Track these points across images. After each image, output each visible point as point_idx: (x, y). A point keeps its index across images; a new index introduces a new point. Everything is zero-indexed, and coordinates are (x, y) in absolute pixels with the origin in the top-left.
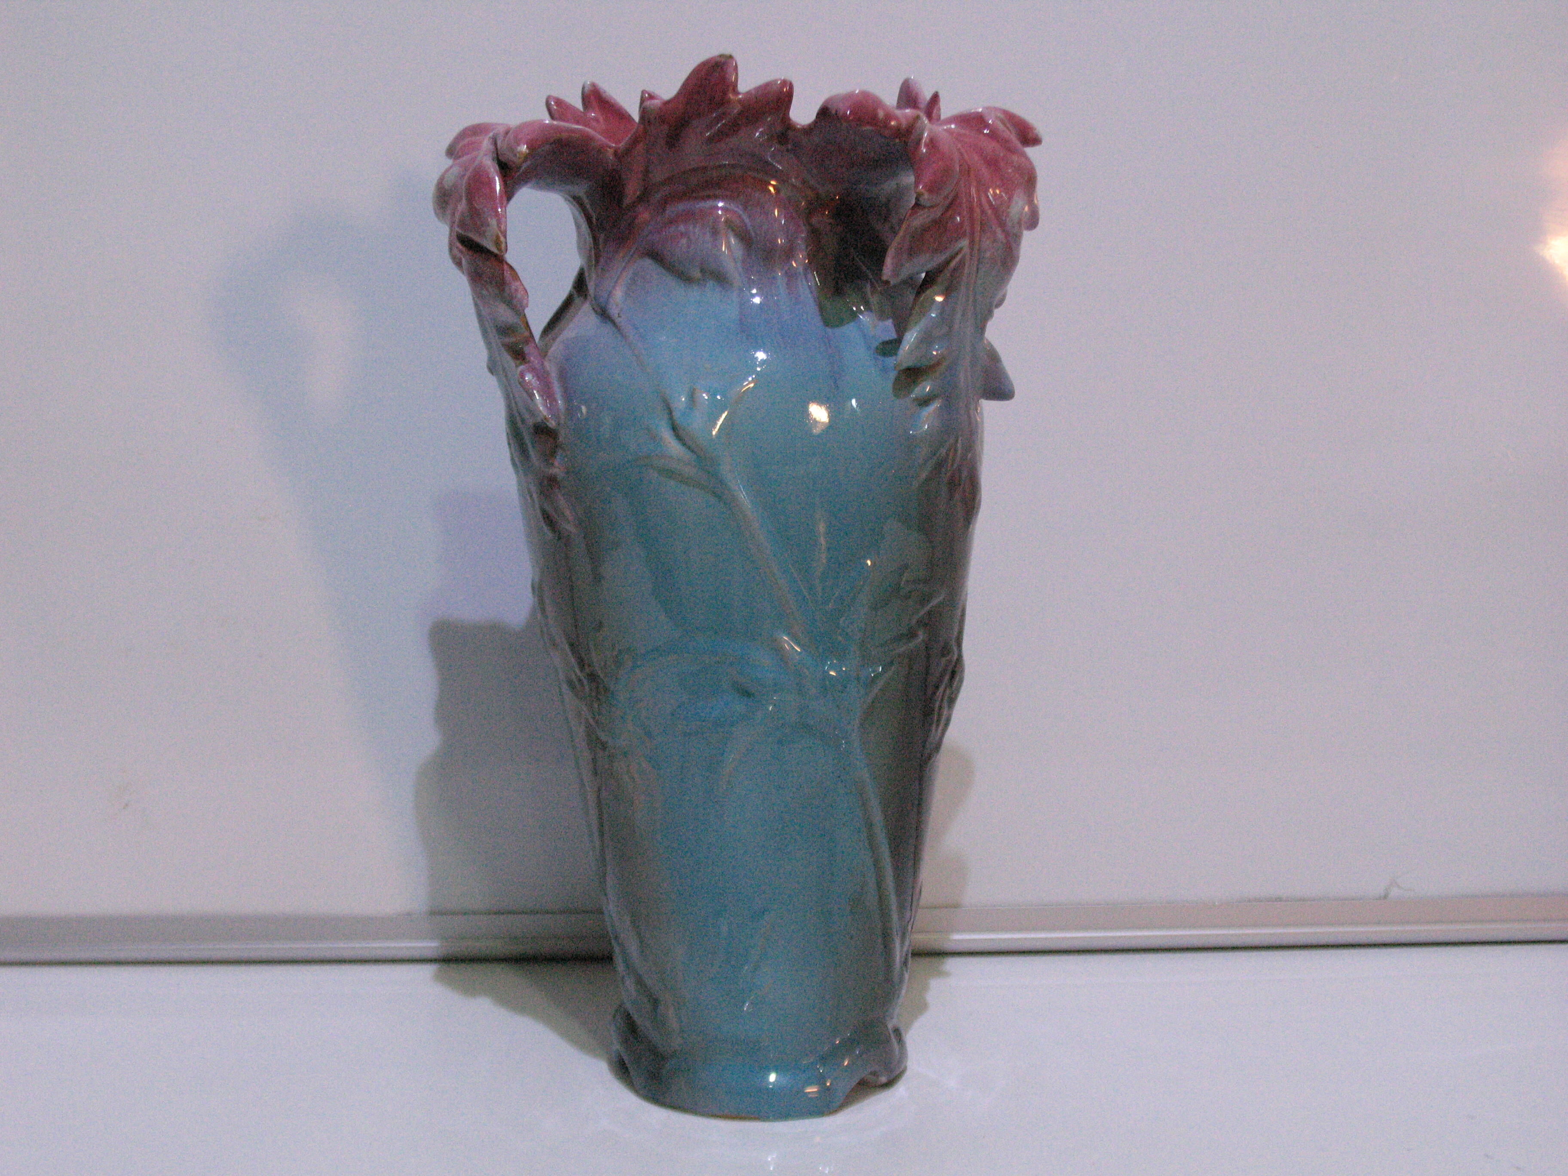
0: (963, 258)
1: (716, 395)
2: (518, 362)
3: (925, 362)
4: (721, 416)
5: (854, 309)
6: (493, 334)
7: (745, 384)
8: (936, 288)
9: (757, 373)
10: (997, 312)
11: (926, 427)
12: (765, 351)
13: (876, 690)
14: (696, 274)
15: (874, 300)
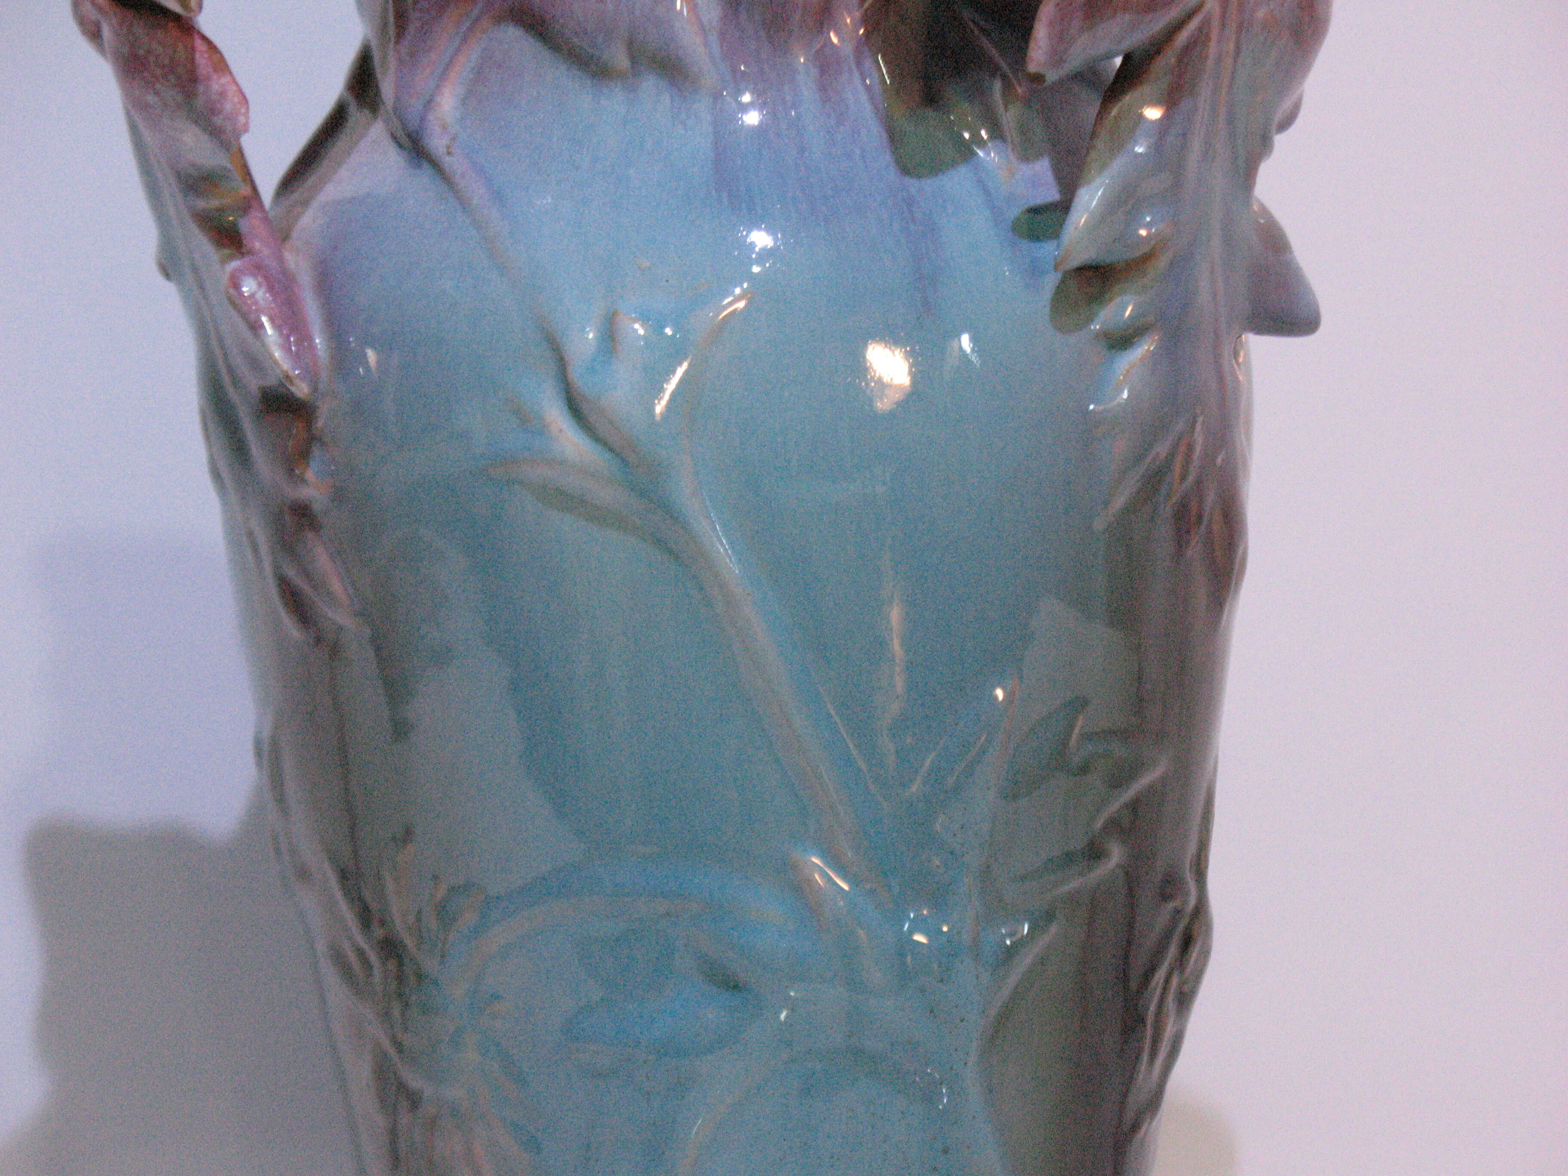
0: (1206, 24)
1: (664, 327)
2: (227, 251)
3: (1118, 255)
4: (674, 372)
5: (967, 135)
6: (170, 190)
7: (726, 301)
8: (1145, 90)
9: (752, 277)
10: (1280, 140)
11: (1125, 395)
12: (770, 230)
13: (1013, 979)
14: (620, 59)
15: (1009, 117)
